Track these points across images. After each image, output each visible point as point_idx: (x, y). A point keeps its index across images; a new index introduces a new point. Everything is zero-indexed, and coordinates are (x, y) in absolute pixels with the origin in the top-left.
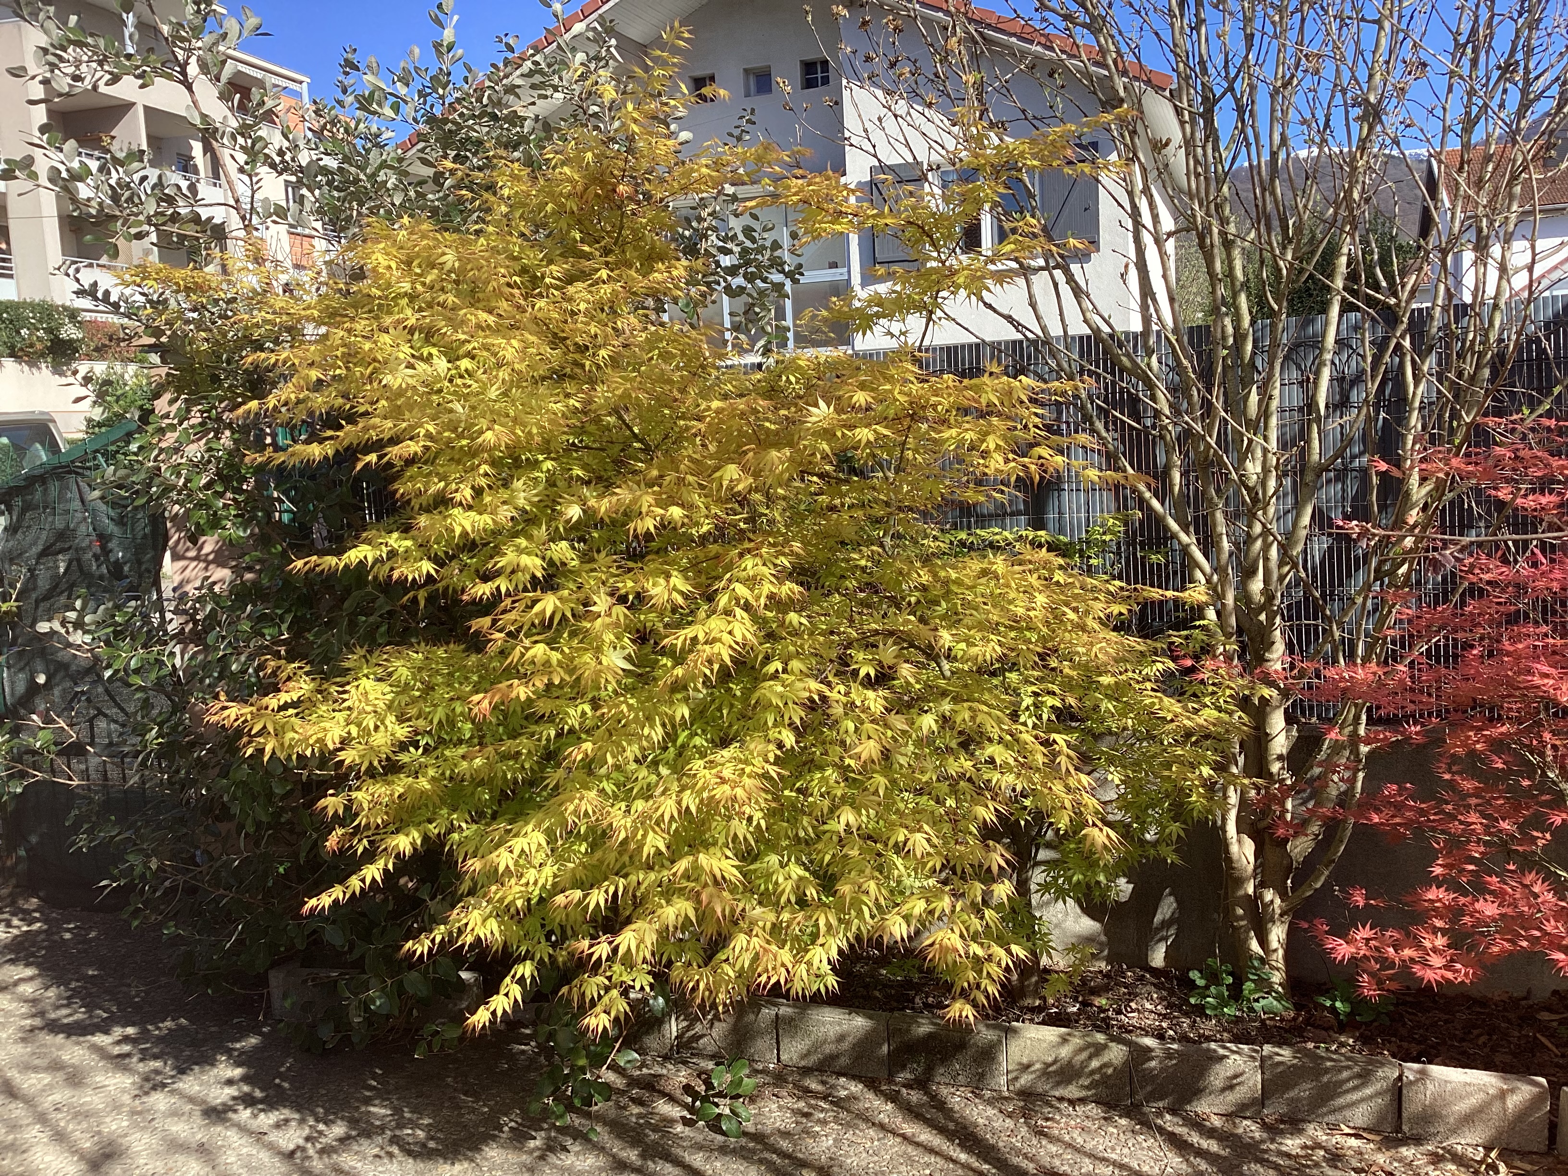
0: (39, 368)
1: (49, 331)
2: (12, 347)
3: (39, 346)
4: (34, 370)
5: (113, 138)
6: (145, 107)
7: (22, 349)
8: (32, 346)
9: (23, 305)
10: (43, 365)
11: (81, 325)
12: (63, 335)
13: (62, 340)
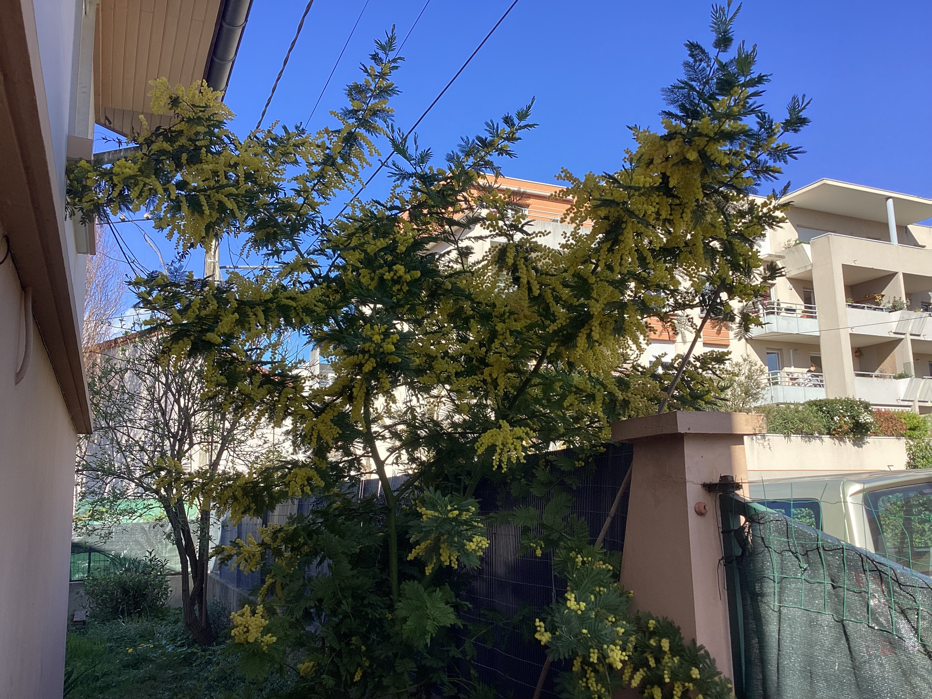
0: (845, 442)
1: (852, 417)
2: (829, 429)
3: (846, 427)
4: (842, 443)
5: (883, 296)
6: (904, 274)
7: (835, 430)
8: (841, 427)
9: (835, 401)
10: (847, 440)
11: (871, 413)
12: (862, 420)
13: (861, 424)
